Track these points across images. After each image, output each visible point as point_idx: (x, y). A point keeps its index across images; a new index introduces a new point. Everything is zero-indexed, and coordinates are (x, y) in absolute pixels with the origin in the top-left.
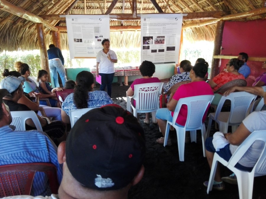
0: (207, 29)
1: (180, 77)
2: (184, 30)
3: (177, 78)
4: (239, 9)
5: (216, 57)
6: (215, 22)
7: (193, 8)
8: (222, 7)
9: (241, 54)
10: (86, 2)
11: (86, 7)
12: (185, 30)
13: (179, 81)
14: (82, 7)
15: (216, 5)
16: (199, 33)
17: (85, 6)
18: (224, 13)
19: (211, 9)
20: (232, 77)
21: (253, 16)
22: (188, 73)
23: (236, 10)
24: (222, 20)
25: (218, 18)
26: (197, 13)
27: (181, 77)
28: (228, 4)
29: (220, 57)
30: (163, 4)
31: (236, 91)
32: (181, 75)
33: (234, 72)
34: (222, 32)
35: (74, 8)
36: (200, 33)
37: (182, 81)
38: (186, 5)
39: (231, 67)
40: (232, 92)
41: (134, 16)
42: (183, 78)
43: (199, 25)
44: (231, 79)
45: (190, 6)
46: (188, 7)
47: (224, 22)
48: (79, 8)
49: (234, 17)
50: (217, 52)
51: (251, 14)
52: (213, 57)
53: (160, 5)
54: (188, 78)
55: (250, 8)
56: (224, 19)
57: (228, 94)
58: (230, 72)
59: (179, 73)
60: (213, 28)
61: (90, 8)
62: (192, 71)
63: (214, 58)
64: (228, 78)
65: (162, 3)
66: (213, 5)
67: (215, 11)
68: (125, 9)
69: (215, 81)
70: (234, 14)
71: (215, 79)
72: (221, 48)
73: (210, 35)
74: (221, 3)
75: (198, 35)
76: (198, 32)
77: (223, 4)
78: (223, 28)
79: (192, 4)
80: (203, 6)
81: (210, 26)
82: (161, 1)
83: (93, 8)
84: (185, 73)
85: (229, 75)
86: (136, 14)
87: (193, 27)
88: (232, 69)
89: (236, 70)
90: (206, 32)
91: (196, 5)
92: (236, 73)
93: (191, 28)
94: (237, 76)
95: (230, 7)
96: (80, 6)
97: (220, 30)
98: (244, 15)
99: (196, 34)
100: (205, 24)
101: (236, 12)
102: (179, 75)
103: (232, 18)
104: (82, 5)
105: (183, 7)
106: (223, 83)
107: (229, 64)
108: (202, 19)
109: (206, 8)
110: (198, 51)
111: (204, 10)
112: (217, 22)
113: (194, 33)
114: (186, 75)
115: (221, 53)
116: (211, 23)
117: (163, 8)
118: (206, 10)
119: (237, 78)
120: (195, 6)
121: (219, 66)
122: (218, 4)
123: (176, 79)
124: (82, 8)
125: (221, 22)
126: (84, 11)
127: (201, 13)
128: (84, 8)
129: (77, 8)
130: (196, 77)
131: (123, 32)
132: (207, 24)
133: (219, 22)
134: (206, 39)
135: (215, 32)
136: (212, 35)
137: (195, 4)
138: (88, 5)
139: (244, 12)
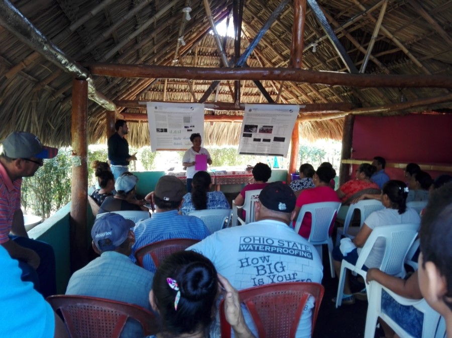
0: (332, 124)
1: (300, 183)
2: (300, 124)
3: (297, 185)
4: (373, 101)
5: (345, 162)
6: (343, 116)
7: (312, 96)
8: (351, 98)
9: (376, 158)
10: (167, 84)
11: (167, 89)
12: (302, 123)
13: (299, 189)
14: (161, 89)
15: (343, 95)
16: (322, 130)
17: (165, 88)
18: (354, 106)
19: (336, 99)
20: (363, 186)
21: (389, 111)
22: (310, 179)
23: (369, 103)
24: (351, 114)
25: (346, 111)
26: (318, 105)
27: (302, 184)
28: (357, 95)
29: (350, 162)
30: (271, 89)
31: (366, 198)
32: (302, 181)
33: (366, 180)
34: (352, 129)
35: (150, 90)
36: (323, 128)
37: (303, 188)
38: (302, 92)
39: (361, 174)
40: (361, 200)
41: (237, 106)
42: (304, 184)
43: (321, 118)
44: (362, 187)
45: (309, 94)
46: (306, 94)
47: (354, 116)
48: (157, 90)
49: (367, 112)
50: (346, 155)
51: (387, 109)
52: (341, 162)
53: (267, 89)
54: (311, 185)
55: (385, 101)
56: (354, 113)
57: (357, 202)
58: (360, 179)
59: (299, 178)
60: (340, 123)
61: (172, 90)
62: (316, 176)
63: (343, 162)
64: (358, 187)
65: (269, 87)
66: (339, 95)
67: (342, 103)
68: (219, 93)
69: (343, 190)
70: (367, 108)
71: (343, 187)
72: (352, 149)
73: (337, 132)
74: (349, 93)
75: (319, 132)
76: (319, 127)
77: (352, 94)
78: (352, 124)
79: (312, 91)
80: (325, 95)
81: (337, 120)
82: (269, 85)
83: (175, 91)
84: (306, 179)
85: (359, 183)
86: (240, 103)
87: (313, 120)
88: (362, 175)
89: (368, 178)
90: (330, 127)
91: (317, 94)
92: (367, 181)
93: (310, 121)
94: (369, 185)
95: (361, 99)
96: (158, 87)
97: (350, 127)
98: (379, 110)
99: (318, 129)
100: (328, 118)
101: (369, 105)
102: (299, 181)
103: (363, 112)
104: (160, 87)
105: (298, 95)
106: (352, 192)
107: (359, 170)
108: (324, 112)
109: (330, 98)
110: (319, 152)
111: (327, 100)
112: (344, 116)
113: (314, 128)
114: (307, 181)
115: (352, 156)
116: (337, 117)
117: (271, 94)
118: (331, 101)
119: (369, 187)
120: (315, 94)
121: (350, 174)
122: (345, 94)
123: (295, 186)
124: (160, 91)
125: (350, 116)
126: (162, 94)
127: (323, 104)
128: (163, 91)
129: (153, 90)
130: (320, 182)
131: (214, 123)
132: (332, 118)
133: (347, 117)
134: (331, 137)
135: (342, 128)
136: (339, 131)
137: (314, 92)
138: (168, 87)
139: (379, 106)
